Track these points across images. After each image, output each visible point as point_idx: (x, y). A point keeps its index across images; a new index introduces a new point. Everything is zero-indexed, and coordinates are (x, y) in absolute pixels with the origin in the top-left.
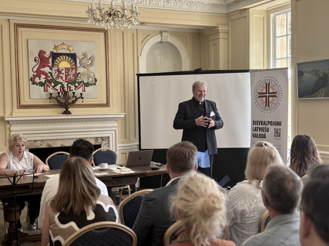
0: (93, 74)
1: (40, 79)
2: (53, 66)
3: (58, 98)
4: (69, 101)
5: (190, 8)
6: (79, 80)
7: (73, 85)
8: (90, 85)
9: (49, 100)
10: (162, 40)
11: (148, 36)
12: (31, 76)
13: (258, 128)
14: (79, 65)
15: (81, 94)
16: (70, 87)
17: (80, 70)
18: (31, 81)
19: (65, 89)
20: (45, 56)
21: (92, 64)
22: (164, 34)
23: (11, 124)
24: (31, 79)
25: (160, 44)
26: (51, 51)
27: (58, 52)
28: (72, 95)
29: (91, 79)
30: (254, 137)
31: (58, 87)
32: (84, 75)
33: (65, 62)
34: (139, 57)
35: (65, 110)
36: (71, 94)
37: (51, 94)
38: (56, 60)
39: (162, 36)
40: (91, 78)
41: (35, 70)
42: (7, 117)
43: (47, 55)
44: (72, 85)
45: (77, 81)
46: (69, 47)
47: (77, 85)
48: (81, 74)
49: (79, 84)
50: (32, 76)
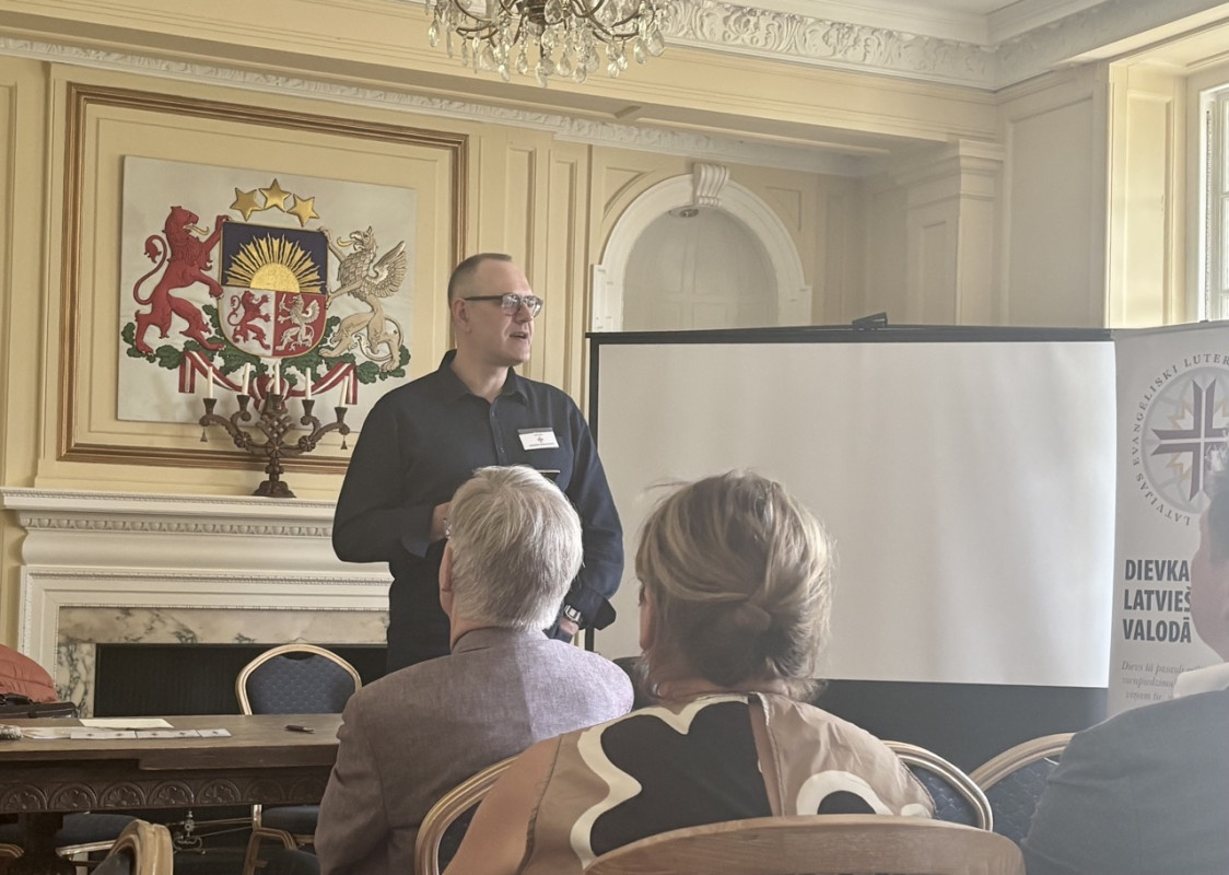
0: (395, 328)
1: (164, 335)
2: (224, 280)
3: (240, 422)
4: (284, 439)
5: (839, 56)
6: (332, 349)
7: (309, 370)
8: (377, 376)
9: (198, 432)
10: (695, 198)
11: (635, 180)
12: (128, 317)
13: (1149, 593)
14: (339, 284)
15: (340, 412)
16: (293, 380)
17: (343, 306)
18: (125, 340)
19: (270, 385)
20: (194, 234)
21: (391, 284)
22: (707, 174)
23: (23, 528)
24: (127, 334)
25: (686, 221)
26: (222, 214)
27: (250, 222)
28: (301, 411)
29: (383, 351)
30: (1128, 637)
31: (243, 375)
32: (358, 328)
33: (279, 265)
34: (596, 267)
35: (266, 477)
36: (296, 407)
37: (210, 403)
38: (241, 256)
39: (695, 183)
40: (385, 346)
41: (146, 291)
42: (12, 493)
43: (204, 229)
44: (304, 372)
45: (325, 353)
46: (298, 201)
47: (322, 370)
48: (345, 324)
49: (332, 370)
50: (132, 320)
